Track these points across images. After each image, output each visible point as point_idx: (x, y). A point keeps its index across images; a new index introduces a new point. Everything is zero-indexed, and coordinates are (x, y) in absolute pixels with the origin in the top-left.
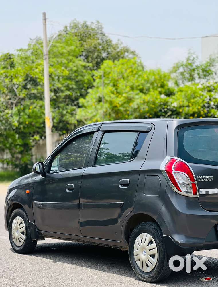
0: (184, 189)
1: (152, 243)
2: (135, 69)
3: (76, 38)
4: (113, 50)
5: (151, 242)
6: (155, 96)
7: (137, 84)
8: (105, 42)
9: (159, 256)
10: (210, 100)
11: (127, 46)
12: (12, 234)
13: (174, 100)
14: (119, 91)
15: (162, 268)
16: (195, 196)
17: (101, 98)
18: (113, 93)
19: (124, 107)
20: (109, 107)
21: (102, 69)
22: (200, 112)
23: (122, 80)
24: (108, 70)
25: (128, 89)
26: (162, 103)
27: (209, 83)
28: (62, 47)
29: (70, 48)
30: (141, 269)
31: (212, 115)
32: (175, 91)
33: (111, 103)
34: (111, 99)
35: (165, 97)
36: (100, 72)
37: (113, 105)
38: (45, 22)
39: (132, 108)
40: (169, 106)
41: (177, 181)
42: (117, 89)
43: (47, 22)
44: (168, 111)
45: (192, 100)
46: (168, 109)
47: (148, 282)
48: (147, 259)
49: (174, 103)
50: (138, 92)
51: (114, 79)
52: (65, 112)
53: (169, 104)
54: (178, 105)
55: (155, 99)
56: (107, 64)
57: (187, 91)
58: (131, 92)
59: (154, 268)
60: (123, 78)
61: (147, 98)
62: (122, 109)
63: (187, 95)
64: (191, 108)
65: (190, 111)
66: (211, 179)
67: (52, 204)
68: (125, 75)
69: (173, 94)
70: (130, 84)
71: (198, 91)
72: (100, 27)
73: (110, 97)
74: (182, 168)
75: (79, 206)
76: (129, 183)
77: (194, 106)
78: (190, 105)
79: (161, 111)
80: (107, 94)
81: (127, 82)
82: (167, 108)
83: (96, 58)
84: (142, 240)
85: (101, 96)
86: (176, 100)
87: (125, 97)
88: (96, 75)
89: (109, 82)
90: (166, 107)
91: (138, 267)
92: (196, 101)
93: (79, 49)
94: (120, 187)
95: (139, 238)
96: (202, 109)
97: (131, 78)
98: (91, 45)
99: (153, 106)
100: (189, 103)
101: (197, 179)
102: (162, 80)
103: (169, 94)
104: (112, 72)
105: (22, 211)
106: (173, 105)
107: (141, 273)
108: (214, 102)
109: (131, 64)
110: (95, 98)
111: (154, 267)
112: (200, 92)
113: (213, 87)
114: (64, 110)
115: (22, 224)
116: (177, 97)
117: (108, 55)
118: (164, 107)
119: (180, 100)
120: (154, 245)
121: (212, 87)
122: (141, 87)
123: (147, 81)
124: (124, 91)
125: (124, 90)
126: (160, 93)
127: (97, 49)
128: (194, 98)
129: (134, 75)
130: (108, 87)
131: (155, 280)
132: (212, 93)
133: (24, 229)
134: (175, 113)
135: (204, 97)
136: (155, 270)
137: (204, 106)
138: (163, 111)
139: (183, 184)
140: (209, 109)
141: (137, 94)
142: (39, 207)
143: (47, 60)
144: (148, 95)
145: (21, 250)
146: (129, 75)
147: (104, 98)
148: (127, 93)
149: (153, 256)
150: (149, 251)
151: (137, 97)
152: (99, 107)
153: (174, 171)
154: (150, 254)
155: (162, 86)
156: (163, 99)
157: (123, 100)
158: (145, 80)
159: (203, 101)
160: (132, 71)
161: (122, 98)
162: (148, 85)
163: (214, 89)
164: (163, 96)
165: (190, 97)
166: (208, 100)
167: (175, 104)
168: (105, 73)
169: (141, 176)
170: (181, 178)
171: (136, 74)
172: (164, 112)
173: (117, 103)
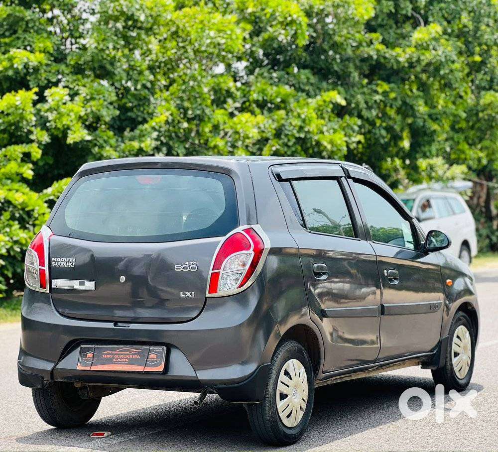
16: (43, 290)
66: (72, 264)
101: (50, 262)
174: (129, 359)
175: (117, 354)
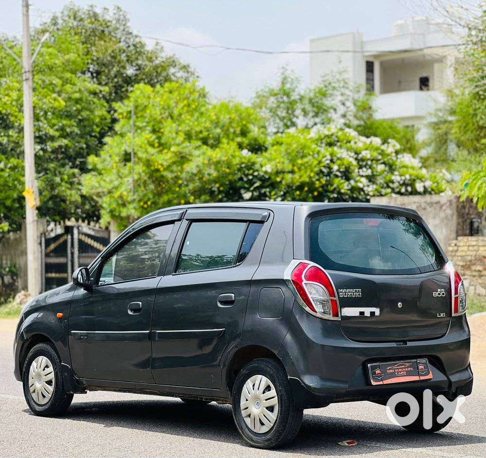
0: (319, 308)
1: (269, 390)
2: (193, 100)
3: (77, 37)
4: (147, 63)
5: (268, 388)
6: (231, 152)
7: (198, 129)
8: (132, 48)
9: (281, 408)
10: (332, 161)
11: (174, 55)
12: (30, 385)
13: (266, 160)
14: (163, 141)
15: (285, 426)
16: (336, 319)
17: (130, 154)
18: (152, 145)
19: (172, 172)
20: (144, 171)
21: (132, 99)
22: (313, 183)
23: (169, 120)
24: (142, 101)
25: (181, 137)
26: (243, 165)
27: (329, 130)
28: (50, 54)
29: (67, 57)
30: (252, 429)
31: (335, 189)
32: (267, 144)
33: (148, 163)
34: (148, 157)
35: (250, 153)
36: (128, 106)
37: (153, 168)
38: (27, 11)
39: (188, 172)
40: (257, 171)
41: (310, 296)
42: (159, 138)
43: (30, 11)
44: (255, 180)
45: (300, 161)
46: (254, 177)
47: (263, 449)
48: (262, 413)
49: (266, 164)
50: (199, 143)
51: (155, 119)
52: (58, 179)
53: (257, 166)
54: (272, 170)
55: (231, 157)
56: (140, 91)
57: (289, 145)
58: (187, 144)
59: (273, 427)
60: (172, 118)
61: (216, 154)
62: (169, 175)
63: (289, 151)
64: (297, 176)
65: (295, 180)
66: (359, 294)
67: (103, 335)
68: (176, 112)
69: (263, 148)
70: (184, 128)
71: (309, 143)
72: (122, 17)
73: (146, 152)
74: (316, 276)
75: (150, 337)
76: (233, 299)
77: (302, 172)
78: (296, 169)
79: (241, 179)
80: (141, 147)
81: (179, 125)
82: (252, 175)
83: (116, 77)
84: (254, 385)
85: (129, 150)
86: (270, 160)
87: (175, 153)
88: (120, 111)
89: (144, 124)
90: (251, 172)
91: (247, 426)
92: (307, 162)
93: (82, 59)
94: (219, 305)
95: (249, 383)
96: (317, 177)
97: (186, 117)
98: (106, 51)
99: (228, 171)
100: (293, 166)
101: (338, 293)
102: (244, 122)
103: (257, 148)
104: (150, 106)
105: (49, 348)
106: (264, 169)
107: (252, 435)
108: (339, 166)
109: (187, 92)
110: (118, 155)
111: (272, 425)
112: (314, 146)
113: (337, 137)
114: (56, 175)
115: (48, 367)
116: (271, 154)
117: (138, 72)
118: (247, 172)
119: (278, 160)
120: (273, 393)
121: (334, 138)
122: (205, 134)
123: (217, 124)
124: (173, 142)
125: (174, 139)
126: (240, 146)
127: (117, 60)
128: (303, 157)
129: (191, 113)
130: (143, 134)
131: (274, 444)
132: (335, 148)
133: (52, 376)
134: (267, 184)
135: (321, 156)
136: (274, 430)
137: (321, 172)
138: (245, 179)
139: (317, 301)
140: (330, 177)
141: (197, 148)
142: (80, 339)
143: (30, 82)
144: (217, 150)
145: (46, 410)
146: (181, 111)
147: (135, 154)
148: (178, 145)
149: (271, 409)
150: (265, 401)
151: (197, 153)
152: (125, 171)
153: (305, 281)
154: (267, 406)
155: (244, 133)
156: (245, 158)
157: (170, 158)
158: (212, 122)
159: (320, 162)
160: (189, 105)
161: (170, 155)
162: (218, 130)
163: (338, 141)
164: (245, 152)
165: (297, 156)
166: (328, 162)
167: (268, 168)
168: (136, 107)
169: (253, 289)
170: (315, 291)
171: (195, 110)
172: (246, 182)
173: (158, 164)
174: (406, 372)
175: (396, 369)
